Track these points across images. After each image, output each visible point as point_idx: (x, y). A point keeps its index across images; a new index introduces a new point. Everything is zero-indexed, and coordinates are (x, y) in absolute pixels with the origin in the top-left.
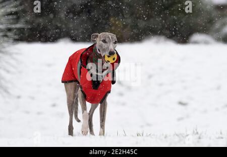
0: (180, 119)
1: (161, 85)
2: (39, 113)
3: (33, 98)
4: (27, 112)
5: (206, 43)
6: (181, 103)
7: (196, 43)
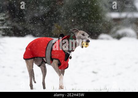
0: (93, 81)
1: (83, 62)
2: (15, 76)
3: (11, 68)
4: (9, 76)
5: (108, 39)
6: (94, 72)
7: (102, 39)
